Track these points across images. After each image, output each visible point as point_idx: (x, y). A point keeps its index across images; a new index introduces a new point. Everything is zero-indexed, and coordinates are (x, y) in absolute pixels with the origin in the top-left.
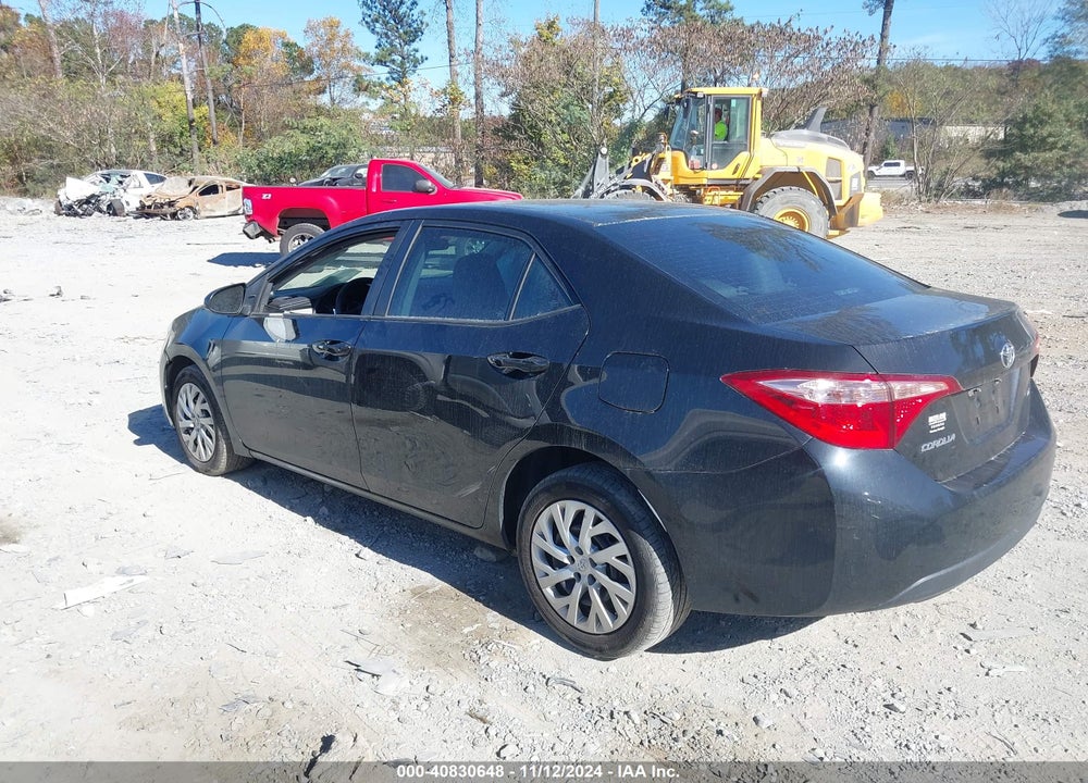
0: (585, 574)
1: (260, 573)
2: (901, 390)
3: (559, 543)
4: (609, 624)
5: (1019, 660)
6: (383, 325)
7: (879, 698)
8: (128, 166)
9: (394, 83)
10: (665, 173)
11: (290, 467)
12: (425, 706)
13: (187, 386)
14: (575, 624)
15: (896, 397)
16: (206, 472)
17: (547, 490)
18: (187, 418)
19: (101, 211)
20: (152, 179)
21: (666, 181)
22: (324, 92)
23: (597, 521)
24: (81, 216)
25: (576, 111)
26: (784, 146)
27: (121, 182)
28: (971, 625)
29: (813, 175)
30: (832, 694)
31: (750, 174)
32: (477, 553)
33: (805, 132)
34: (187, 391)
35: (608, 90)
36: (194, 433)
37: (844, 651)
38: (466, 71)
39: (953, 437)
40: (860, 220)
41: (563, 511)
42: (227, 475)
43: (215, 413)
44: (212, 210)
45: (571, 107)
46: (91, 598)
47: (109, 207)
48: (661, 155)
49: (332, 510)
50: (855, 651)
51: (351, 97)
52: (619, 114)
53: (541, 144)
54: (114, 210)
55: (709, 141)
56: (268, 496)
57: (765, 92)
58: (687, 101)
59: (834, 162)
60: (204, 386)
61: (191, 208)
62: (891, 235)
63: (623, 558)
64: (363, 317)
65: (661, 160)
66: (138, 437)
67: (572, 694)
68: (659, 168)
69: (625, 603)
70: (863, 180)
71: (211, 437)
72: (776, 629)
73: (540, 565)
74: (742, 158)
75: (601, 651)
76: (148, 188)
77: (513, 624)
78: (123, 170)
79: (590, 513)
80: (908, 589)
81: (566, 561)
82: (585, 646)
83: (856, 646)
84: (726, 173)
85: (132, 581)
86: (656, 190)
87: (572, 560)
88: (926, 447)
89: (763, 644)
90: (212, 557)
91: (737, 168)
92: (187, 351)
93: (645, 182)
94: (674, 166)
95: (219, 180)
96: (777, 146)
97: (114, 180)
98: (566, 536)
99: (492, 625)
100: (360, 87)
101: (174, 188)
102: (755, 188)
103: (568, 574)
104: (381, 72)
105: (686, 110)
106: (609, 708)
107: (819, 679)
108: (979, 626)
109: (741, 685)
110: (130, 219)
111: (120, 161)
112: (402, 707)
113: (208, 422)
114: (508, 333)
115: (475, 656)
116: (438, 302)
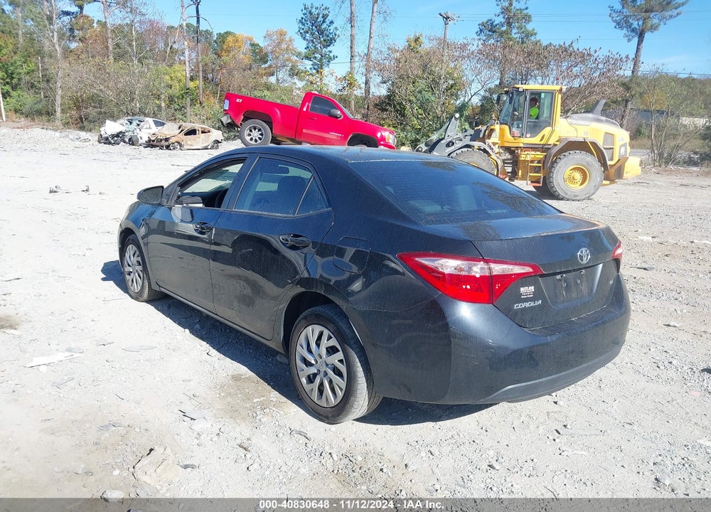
0: (322, 370)
1: (147, 358)
2: (498, 269)
3: (310, 351)
4: (333, 401)
5: (585, 448)
6: (230, 214)
7: (487, 461)
8: (146, 115)
9: (314, 71)
10: (495, 138)
11: (179, 298)
12: (216, 438)
13: (130, 246)
14: (316, 400)
15: (494, 273)
16: (136, 299)
17: (305, 318)
18: (129, 265)
19: (125, 142)
20: (158, 124)
21: (494, 144)
22: (273, 75)
23: (329, 338)
24: (113, 144)
25: (428, 95)
26: (575, 124)
27: (138, 125)
28: (565, 426)
29: (594, 144)
30: (459, 456)
31: (552, 142)
32: (278, 358)
33: (590, 115)
34: (131, 249)
35: (451, 82)
36: (132, 275)
37: (478, 433)
38: (359, 66)
39: (540, 302)
40: (625, 175)
41: (312, 331)
42: (148, 301)
43: (143, 263)
44: (191, 145)
45: (423, 92)
46: (47, 363)
47: (130, 139)
48: (492, 127)
49: (202, 327)
50: (485, 433)
51: (289, 79)
52: (457, 98)
53: (403, 115)
54: (132, 142)
55: (525, 119)
56: (168, 315)
57: (564, 89)
58: (512, 93)
59: (609, 136)
60: (139, 247)
61: (178, 143)
62: (628, 187)
63: (341, 361)
64: (221, 209)
65: (492, 130)
66: (104, 276)
67: (303, 440)
68: (491, 135)
69: (341, 389)
70: (628, 148)
71: (140, 278)
72: (440, 417)
73: (300, 364)
74: (547, 131)
75: (327, 417)
76: (154, 129)
77: (284, 399)
78: (142, 118)
79: (326, 333)
80: (500, 392)
81: (313, 362)
82: (319, 414)
83: (486, 431)
84: (536, 140)
85: (72, 355)
86: (488, 149)
87: (317, 362)
88: (518, 306)
89: (430, 424)
90: (123, 347)
91: (543, 137)
92: (131, 226)
93: (481, 144)
94: (501, 135)
95: (198, 126)
96: (571, 124)
97: (135, 123)
98: (313, 346)
99: (272, 399)
100: (294, 73)
101: (170, 130)
102: (554, 151)
103: (313, 370)
104: (308, 64)
105: (511, 99)
106: (321, 450)
107: (455, 447)
108: (568, 426)
109: (406, 445)
110: (142, 148)
111: (142, 112)
112: (202, 438)
113: (139, 268)
114: (293, 223)
115: (255, 414)
116: (260, 203)
